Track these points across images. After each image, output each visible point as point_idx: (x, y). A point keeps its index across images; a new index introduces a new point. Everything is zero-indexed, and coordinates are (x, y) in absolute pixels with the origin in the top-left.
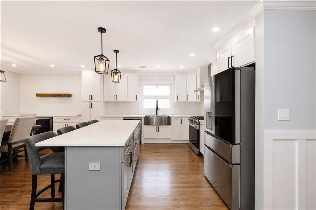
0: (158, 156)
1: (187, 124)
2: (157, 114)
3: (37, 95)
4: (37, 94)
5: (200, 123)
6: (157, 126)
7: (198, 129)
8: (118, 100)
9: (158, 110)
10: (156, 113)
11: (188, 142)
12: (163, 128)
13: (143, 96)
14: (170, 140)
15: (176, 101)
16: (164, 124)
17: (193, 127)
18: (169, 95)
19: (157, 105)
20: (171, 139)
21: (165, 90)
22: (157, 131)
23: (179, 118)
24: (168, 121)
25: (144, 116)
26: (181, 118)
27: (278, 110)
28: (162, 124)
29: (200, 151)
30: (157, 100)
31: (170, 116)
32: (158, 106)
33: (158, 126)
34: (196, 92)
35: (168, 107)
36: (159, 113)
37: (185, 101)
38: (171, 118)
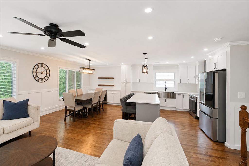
2: (165, 91)
3: (98, 78)
5: (197, 98)
6: (166, 99)
7: (196, 101)
8: (140, 82)
11: (189, 111)
12: (170, 100)
13: (156, 79)
15: (179, 82)
16: (170, 98)
17: (192, 101)
18: (174, 79)
20: (176, 108)
21: (171, 76)
22: (166, 101)
23: (182, 94)
24: (173, 96)
25: (157, 92)
27: (238, 93)
28: (168, 97)
29: (197, 116)
30: (166, 82)
31: (175, 92)
32: (167, 86)
34: (195, 78)
35: (173, 86)
36: (167, 90)
37: (187, 83)
38: (176, 94)
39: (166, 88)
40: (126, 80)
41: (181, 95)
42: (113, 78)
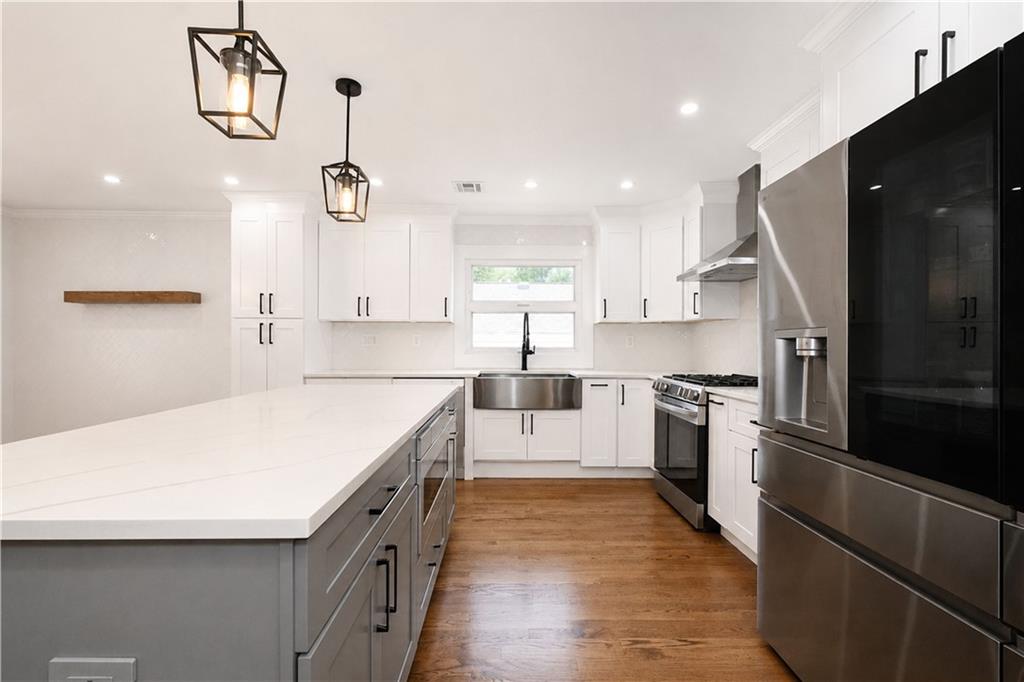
0: (534, 533)
1: (644, 405)
2: (524, 367)
3: (71, 297)
4: (67, 294)
5: (712, 397)
6: (528, 414)
8: (375, 315)
9: (531, 353)
10: (521, 366)
11: (649, 475)
12: (551, 421)
13: (471, 301)
14: (577, 465)
15: (599, 318)
16: (552, 406)
17: (677, 417)
18: (571, 299)
19: (526, 333)
20: (579, 462)
22: (528, 430)
23: (613, 381)
24: (567, 393)
25: (476, 373)
26: (621, 382)
28: (540, 404)
29: (711, 513)
30: (526, 316)
31: (576, 374)
32: (531, 337)
33: (530, 412)
34: (680, 283)
35: (566, 340)
36: (536, 365)
37: (637, 320)
38: (580, 381)
39: (527, 351)
40: (266, 303)
41: (612, 383)
42: (194, 298)
